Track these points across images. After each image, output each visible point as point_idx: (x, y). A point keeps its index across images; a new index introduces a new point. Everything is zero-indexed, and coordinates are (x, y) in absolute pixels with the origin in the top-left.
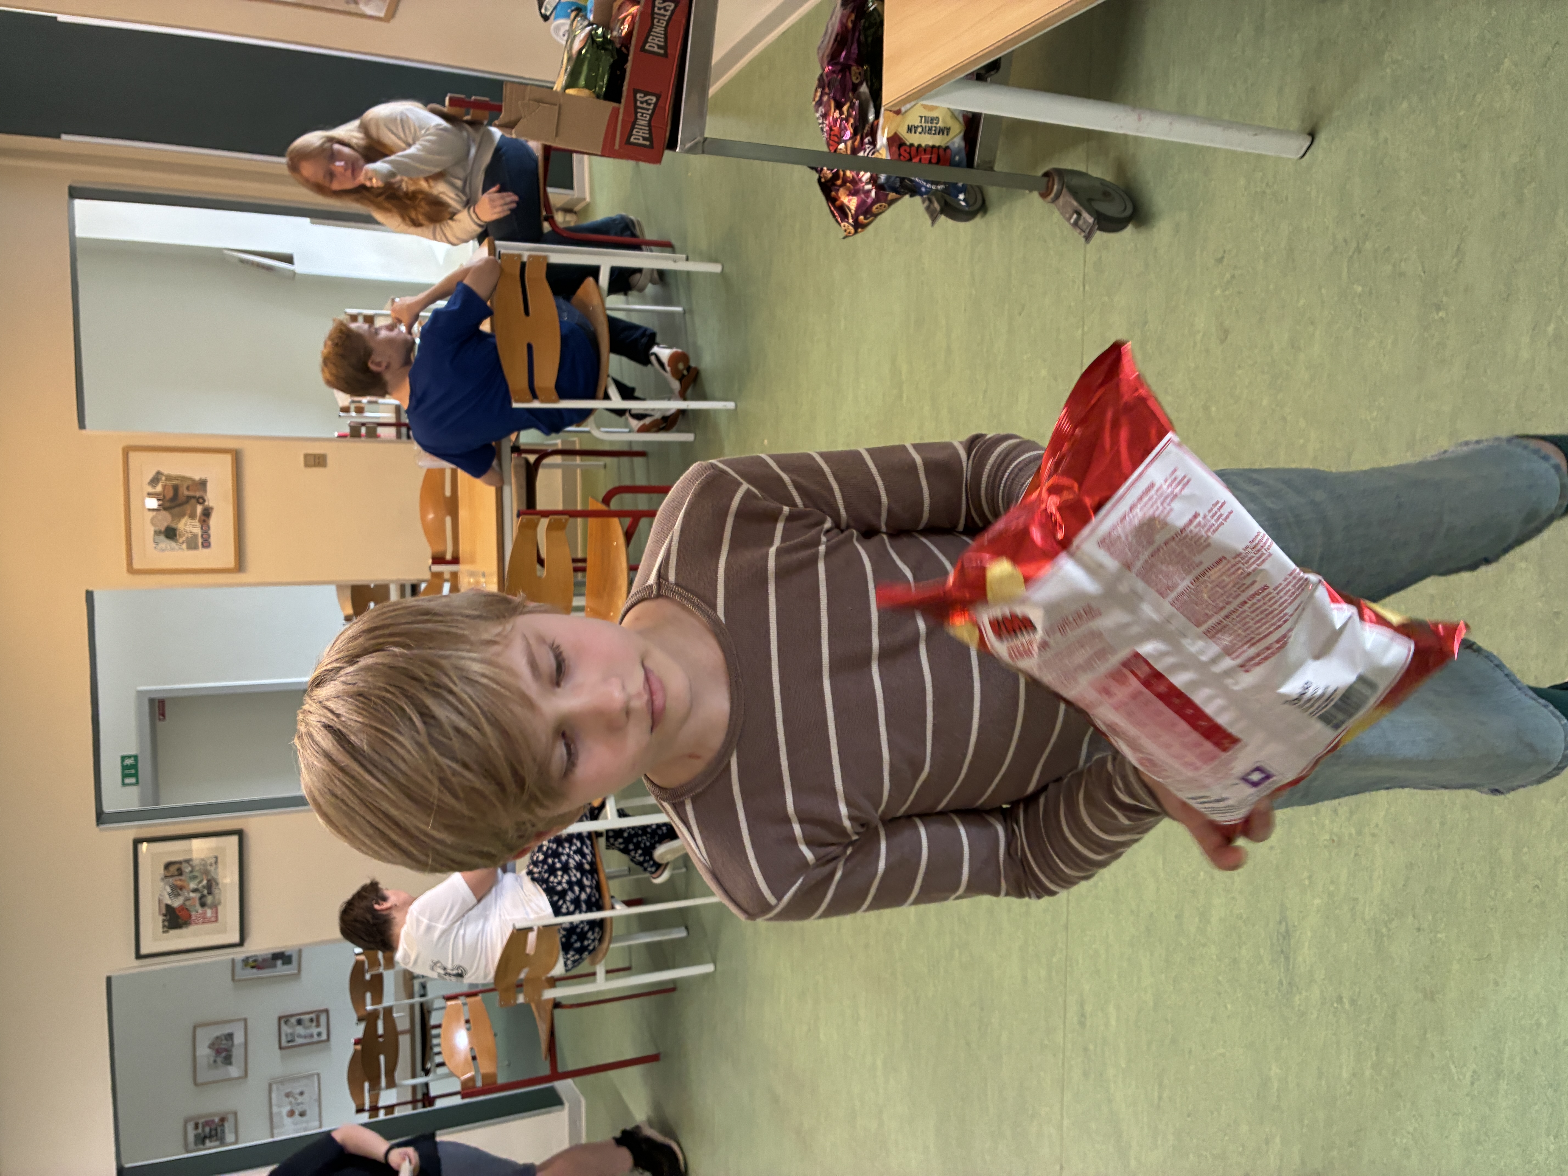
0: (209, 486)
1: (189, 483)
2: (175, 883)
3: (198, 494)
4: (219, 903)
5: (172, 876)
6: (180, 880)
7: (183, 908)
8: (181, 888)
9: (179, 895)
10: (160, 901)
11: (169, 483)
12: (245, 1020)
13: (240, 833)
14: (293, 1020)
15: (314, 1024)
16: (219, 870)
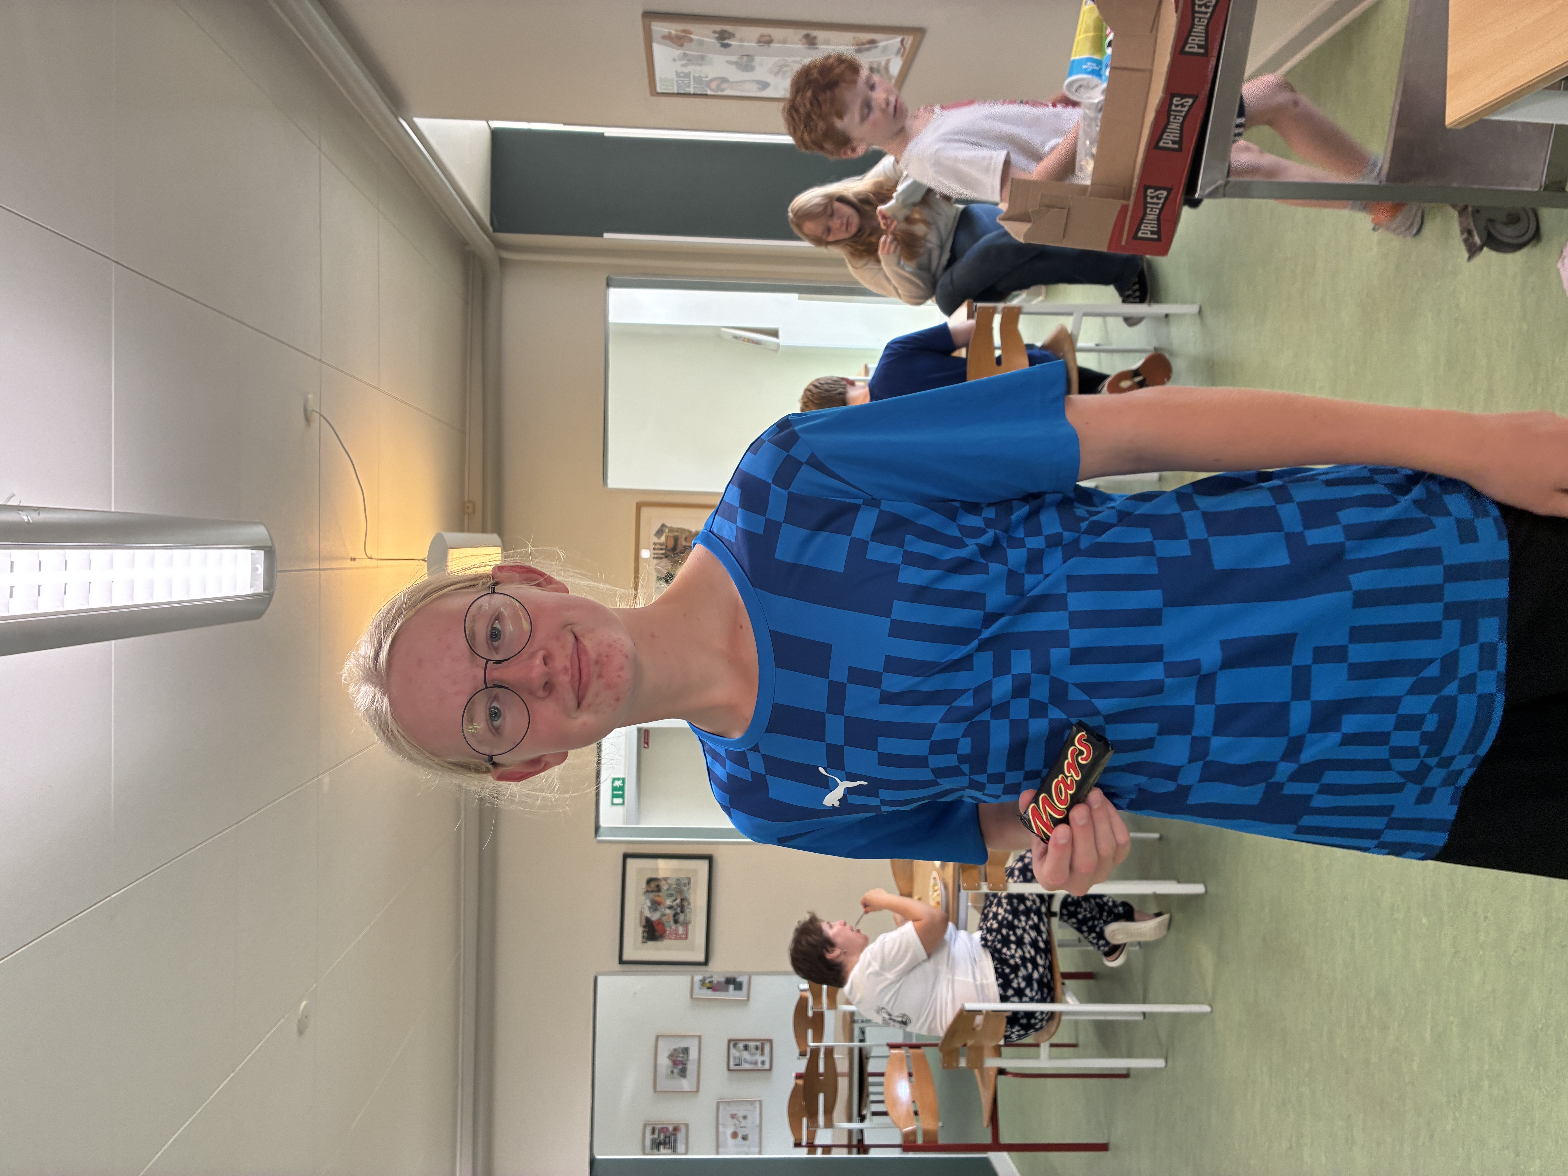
1: (687, 535)
2: (655, 899)
4: (689, 922)
5: (652, 892)
6: (659, 896)
7: (659, 922)
8: (659, 904)
9: (656, 910)
10: (641, 913)
11: (670, 534)
12: (700, 1037)
13: (710, 858)
14: (741, 1045)
15: (759, 1052)
16: (691, 891)
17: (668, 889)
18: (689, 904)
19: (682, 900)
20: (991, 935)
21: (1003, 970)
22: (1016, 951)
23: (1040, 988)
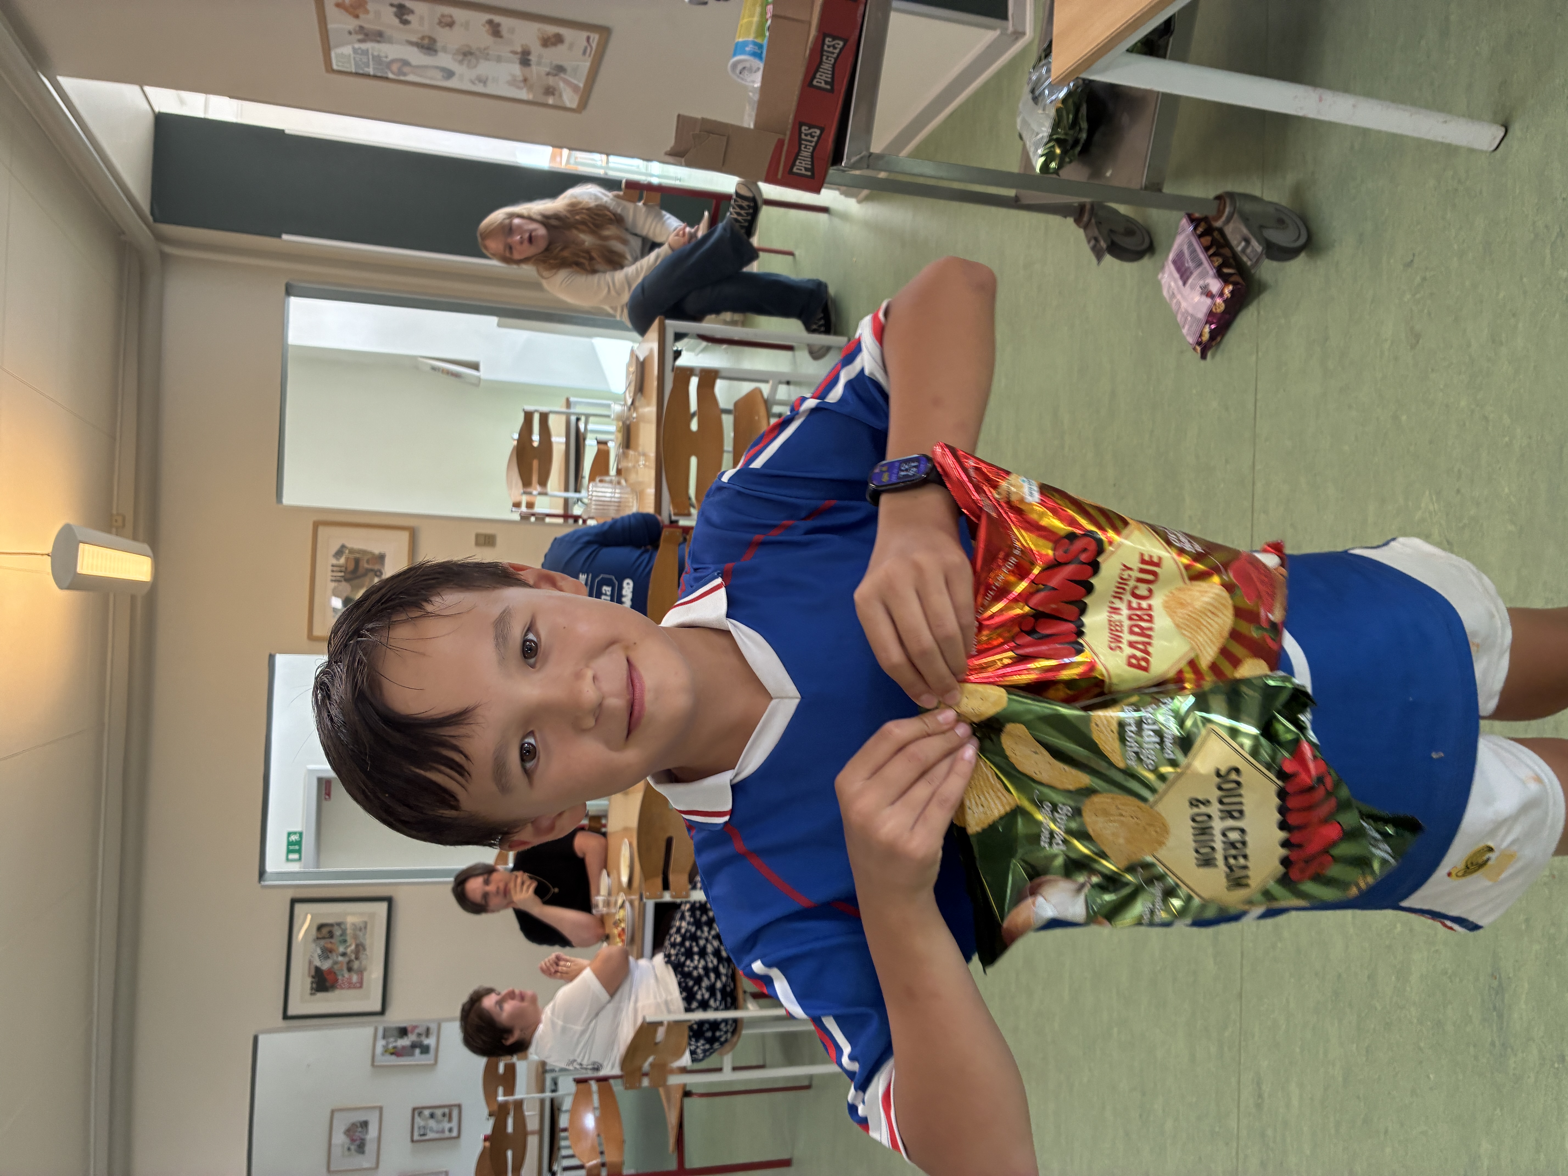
0: (387, 561)
1: (369, 556)
2: (326, 945)
3: (376, 567)
4: (365, 969)
5: (324, 938)
6: (331, 942)
7: (331, 971)
8: (331, 952)
9: (327, 958)
10: (310, 962)
11: (352, 556)
12: (381, 1109)
13: (389, 900)
14: (427, 1113)
15: (446, 1119)
16: (367, 936)
17: (341, 935)
18: (364, 949)
19: (357, 946)
20: (675, 949)
21: (687, 984)
22: (699, 961)
23: (724, 998)
